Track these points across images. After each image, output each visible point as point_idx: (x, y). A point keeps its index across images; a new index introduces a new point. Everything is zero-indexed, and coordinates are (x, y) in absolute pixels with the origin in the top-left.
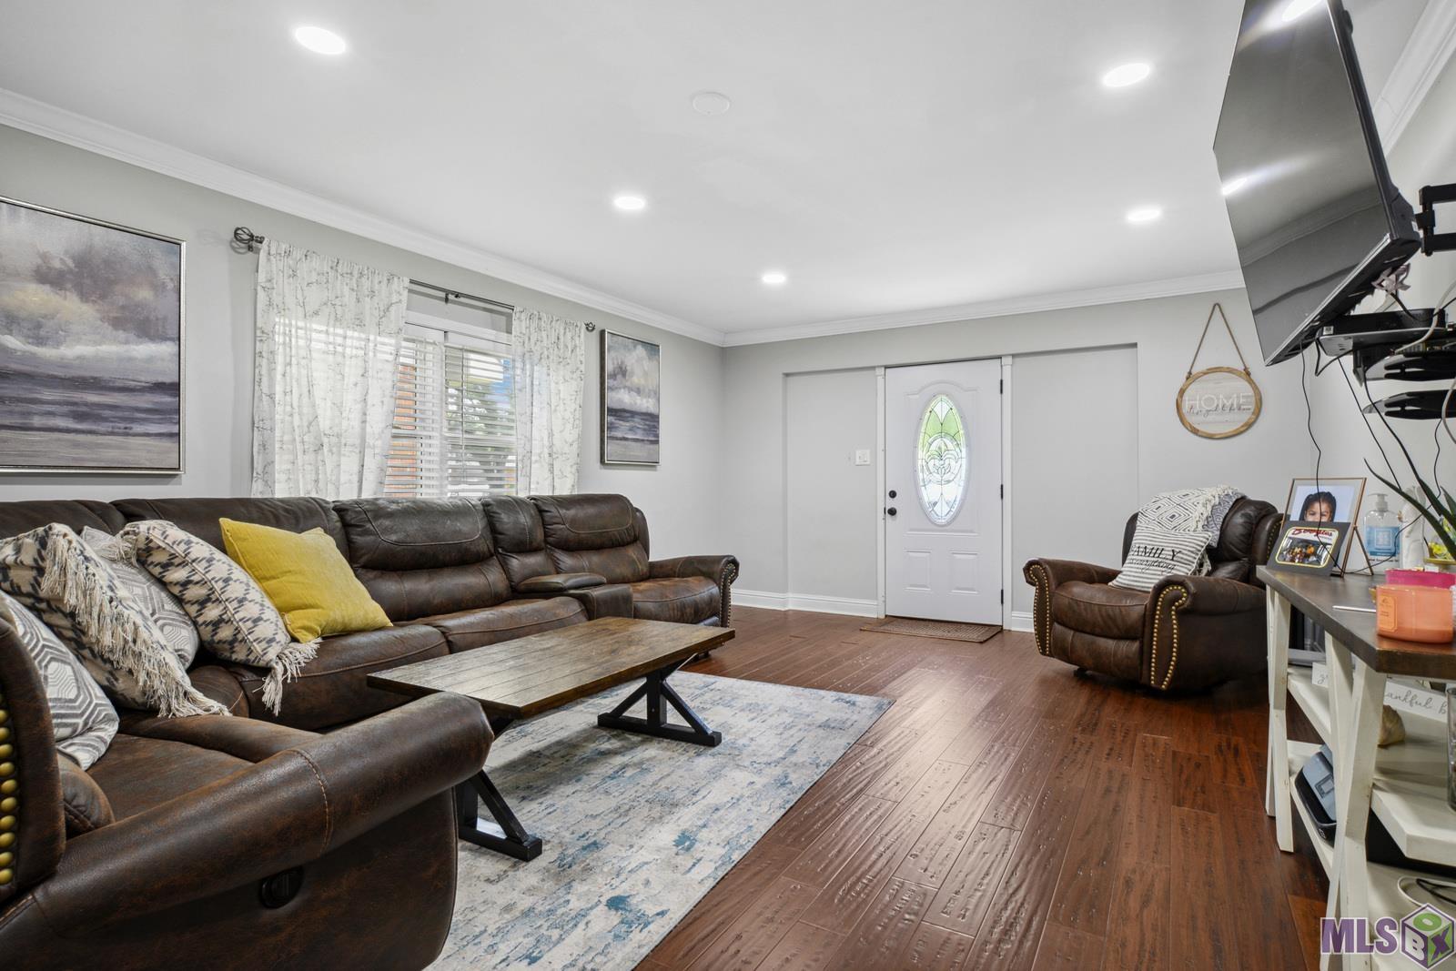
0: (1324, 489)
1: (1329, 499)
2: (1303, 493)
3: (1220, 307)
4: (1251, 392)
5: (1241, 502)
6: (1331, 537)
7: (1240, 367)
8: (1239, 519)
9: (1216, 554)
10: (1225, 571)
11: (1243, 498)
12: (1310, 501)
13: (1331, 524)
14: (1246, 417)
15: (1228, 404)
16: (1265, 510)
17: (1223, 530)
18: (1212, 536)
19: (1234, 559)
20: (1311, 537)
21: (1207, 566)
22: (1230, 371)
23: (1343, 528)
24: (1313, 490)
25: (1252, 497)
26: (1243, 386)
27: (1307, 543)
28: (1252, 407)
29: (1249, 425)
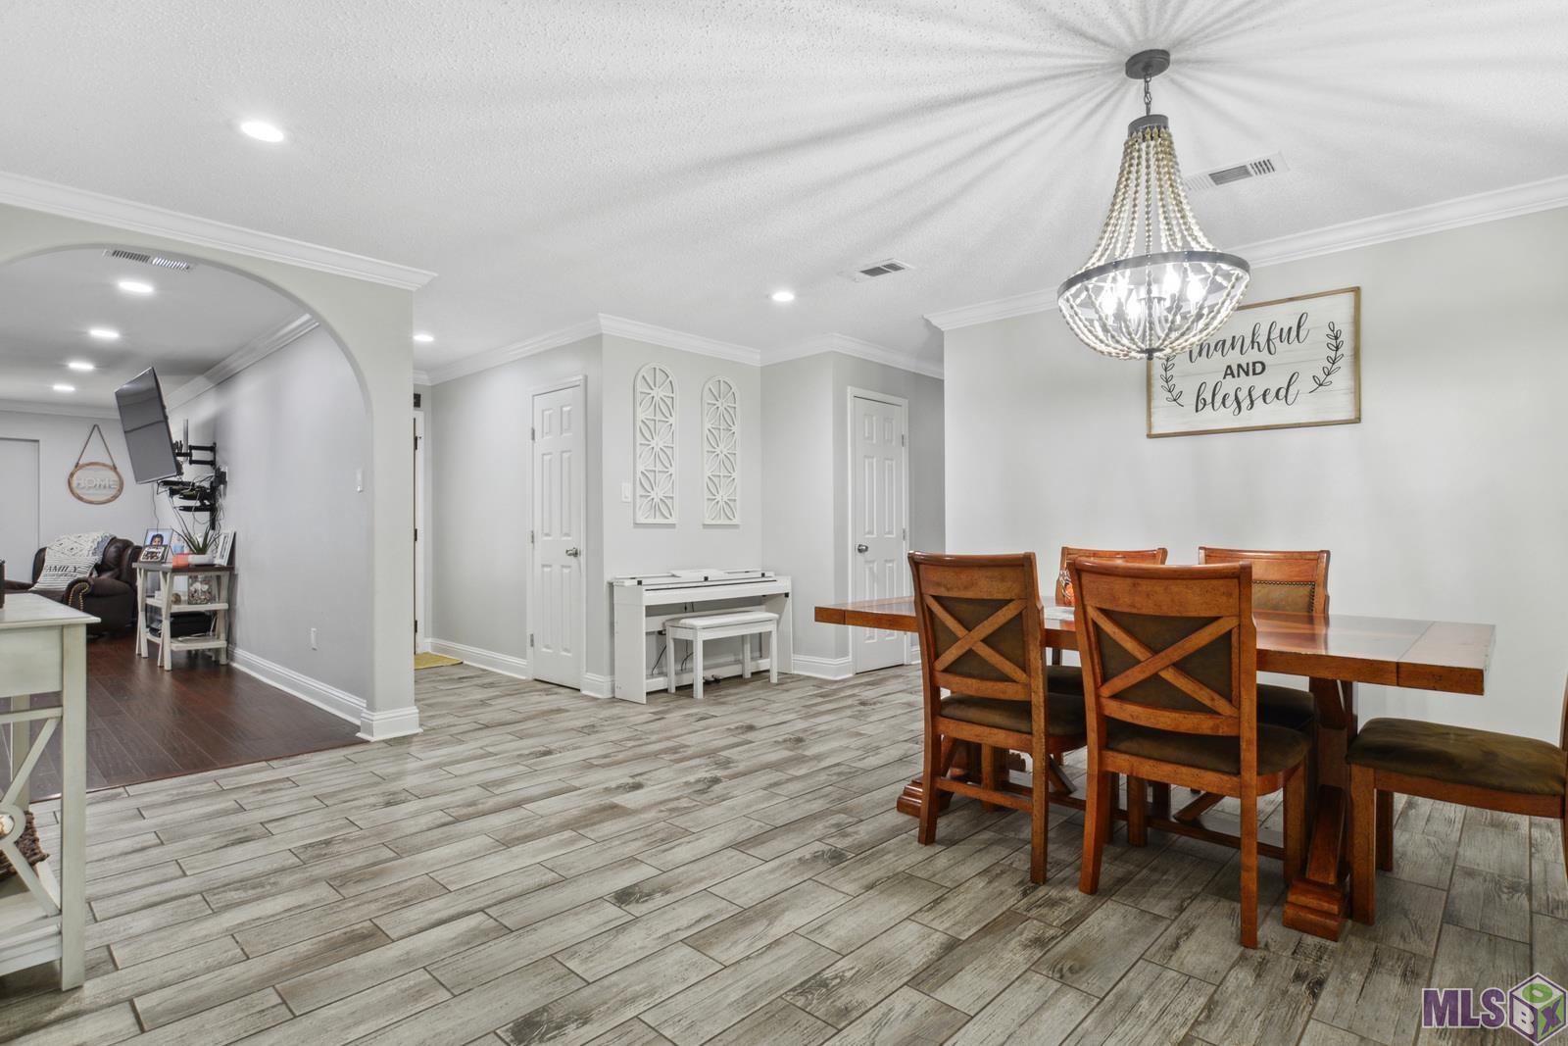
0: (159, 533)
1: (161, 536)
2: (151, 534)
3: (99, 429)
4: (116, 478)
5: (114, 540)
6: (162, 550)
7: (111, 464)
8: (112, 549)
9: (99, 568)
10: (105, 576)
11: (115, 538)
12: (154, 537)
13: (161, 545)
14: (113, 492)
15: (103, 484)
16: (127, 544)
17: (104, 555)
18: (97, 558)
19: (110, 569)
20: (154, 550)
21: (95, 575)
22: (104, 465)
23: (165, 546)
24: (156, 533)
25: (119, 537)
26: (112, 474)
27: (153, 553)
28: (118, 487)
29: (115, 497)
